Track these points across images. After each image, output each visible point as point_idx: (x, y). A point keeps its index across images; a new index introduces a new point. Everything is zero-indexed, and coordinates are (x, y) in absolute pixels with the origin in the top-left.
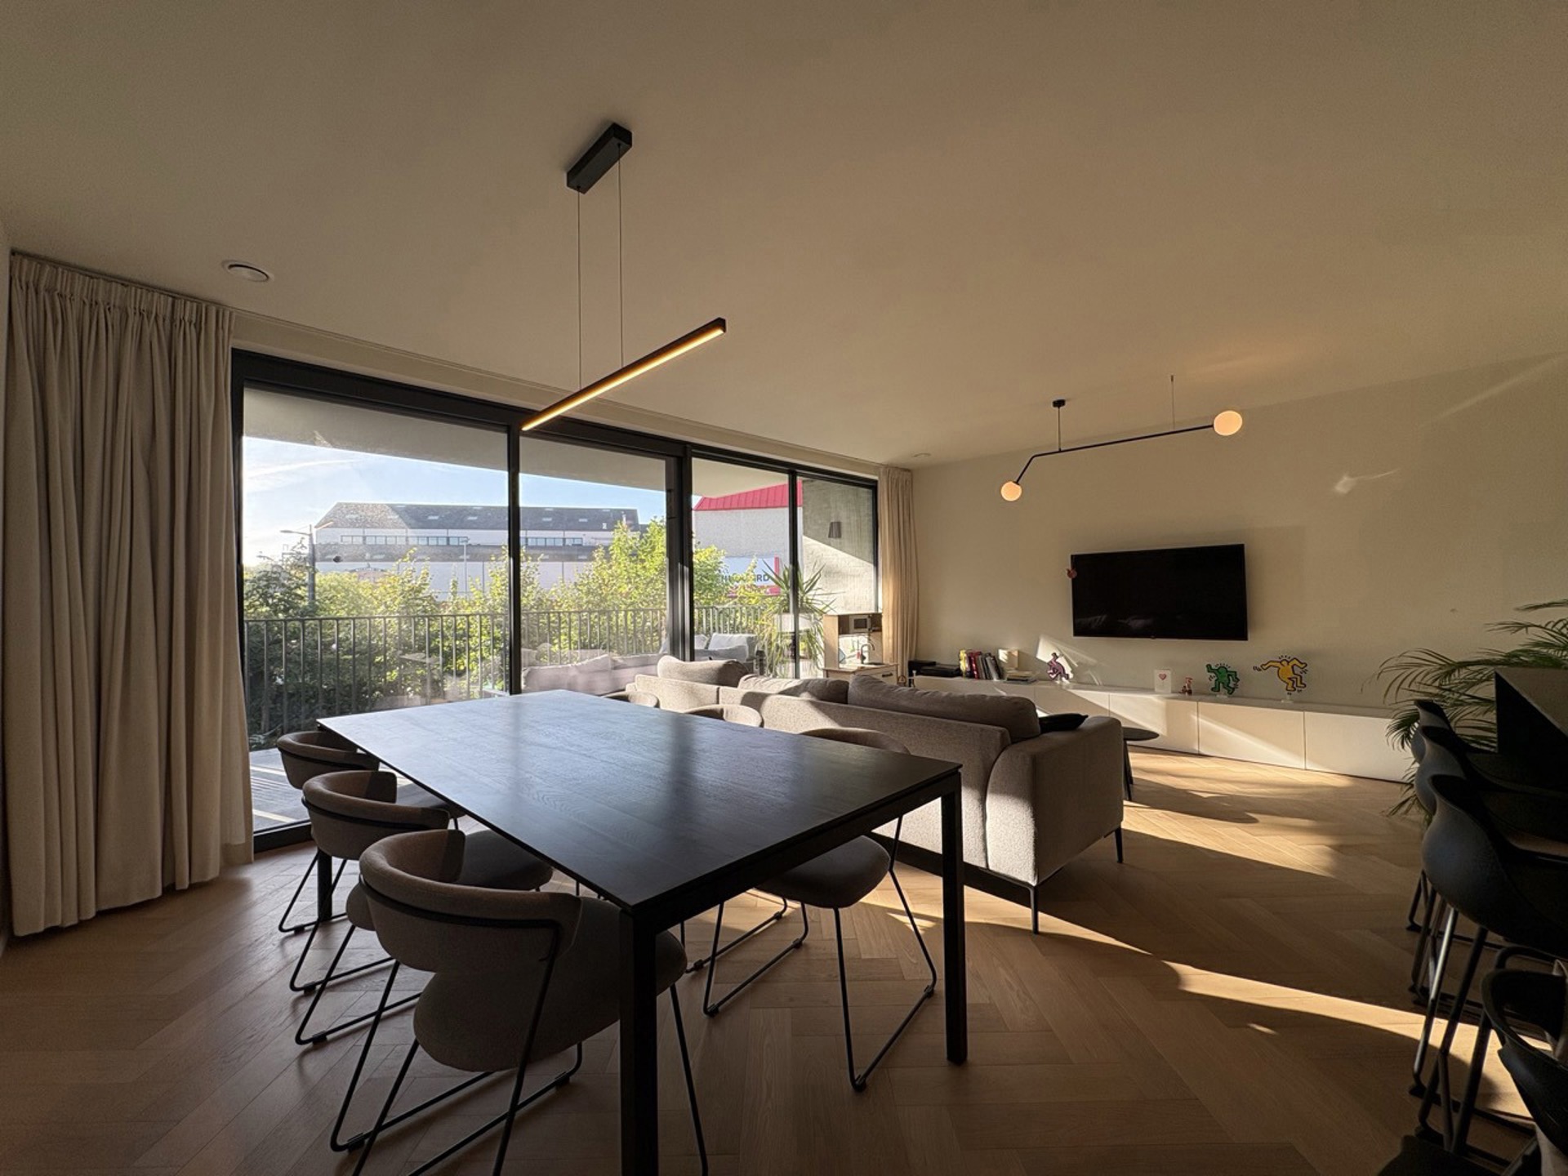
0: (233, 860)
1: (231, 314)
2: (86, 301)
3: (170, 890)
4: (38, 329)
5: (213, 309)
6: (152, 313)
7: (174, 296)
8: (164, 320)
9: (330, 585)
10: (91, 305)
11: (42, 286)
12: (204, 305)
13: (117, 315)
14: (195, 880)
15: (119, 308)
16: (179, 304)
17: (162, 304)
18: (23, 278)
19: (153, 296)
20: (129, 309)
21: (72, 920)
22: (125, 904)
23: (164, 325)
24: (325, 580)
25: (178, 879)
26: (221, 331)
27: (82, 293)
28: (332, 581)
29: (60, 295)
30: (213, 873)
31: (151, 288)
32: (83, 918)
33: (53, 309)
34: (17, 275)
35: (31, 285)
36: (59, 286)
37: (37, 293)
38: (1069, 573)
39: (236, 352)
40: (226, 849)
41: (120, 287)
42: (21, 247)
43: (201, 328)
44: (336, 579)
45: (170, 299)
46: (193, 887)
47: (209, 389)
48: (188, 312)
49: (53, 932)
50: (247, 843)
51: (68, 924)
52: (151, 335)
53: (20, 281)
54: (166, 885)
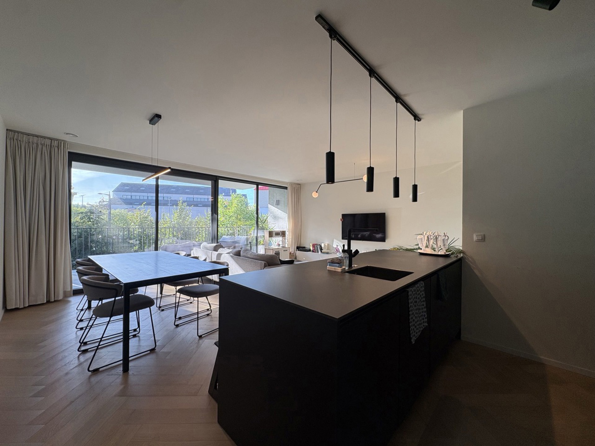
0: (66, 295)
1: (68, 143)
2: (27, 142)
3: (48, 302)
4: (14, 151)
5: (63, 143)
6: (45, 144)
7: (51, 139)
8: (49, 146)
9: (117, 214)
10: (28, 143)
11: (15, 138)
12: (60, 142)
13: (35, 145)
14: (55, 299)
15: (36, 143)
16: (53, 141)
17: (48, 142)
18: (10, 137)
19: (45, 140)
20: (39, 144)
21: (22, 307)
22: (36, 304)
23: (48, 147)
24: (115, 212)
25: (51, 299)
26: (65, 148)
27: (25, 140)
28: (117, 213)
29: (20, 141)
30: (61, 297)
31: (45, 138)
32: (25, 306)
33: (18, 145)
34: (8, 136)
35: (12, 138)
36: (19, 139)
37: (13, 140)
38: (341, 220)
39: (69, 152)
40: (65, 292)
41: (36, 138)
42: (8, 128)
43: (59, 148)
44: (119, 212)
45: (50, 140)
46: (55, 301)
47: (61, 165)
48: (56, 143)
49: (17, 309)
50: (71, 291)
51: (20, 307)
52: (45, 150)
53: (9, 137)
54: (47, 300)
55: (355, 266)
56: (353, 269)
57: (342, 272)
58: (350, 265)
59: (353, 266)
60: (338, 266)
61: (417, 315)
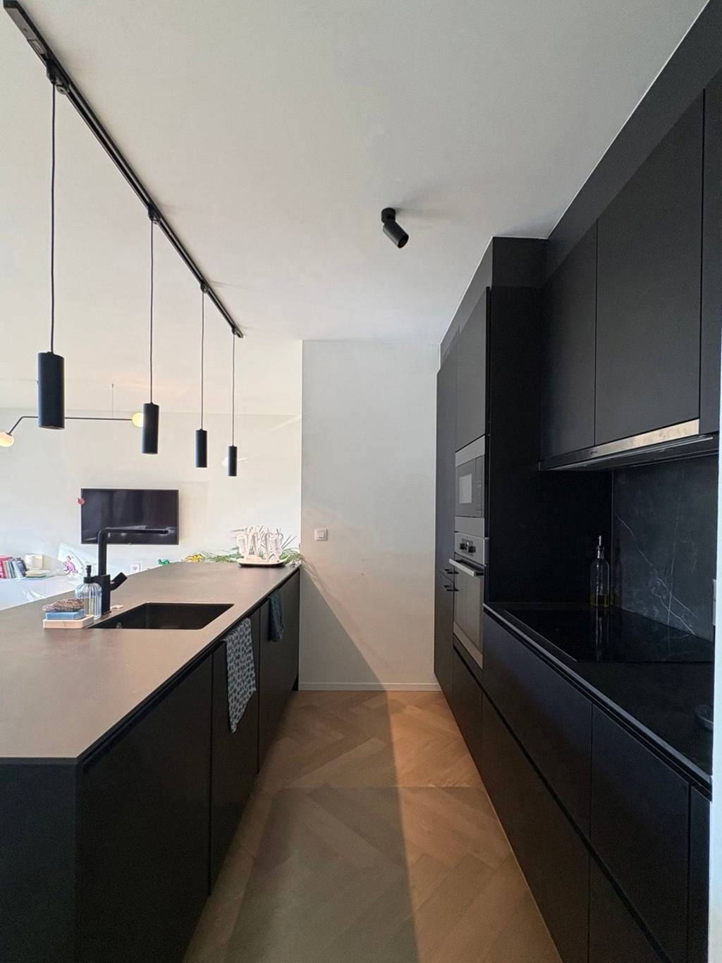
38: (79, 501)
55: (117, 608)
56: (113, 615)
57: (84, 628)
58: (105, 607)
59: (111, 608)
60: (75, 615)
61: (239, 681)
